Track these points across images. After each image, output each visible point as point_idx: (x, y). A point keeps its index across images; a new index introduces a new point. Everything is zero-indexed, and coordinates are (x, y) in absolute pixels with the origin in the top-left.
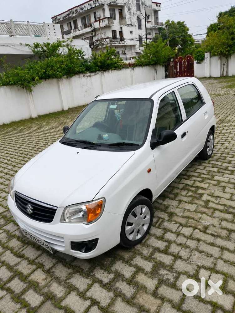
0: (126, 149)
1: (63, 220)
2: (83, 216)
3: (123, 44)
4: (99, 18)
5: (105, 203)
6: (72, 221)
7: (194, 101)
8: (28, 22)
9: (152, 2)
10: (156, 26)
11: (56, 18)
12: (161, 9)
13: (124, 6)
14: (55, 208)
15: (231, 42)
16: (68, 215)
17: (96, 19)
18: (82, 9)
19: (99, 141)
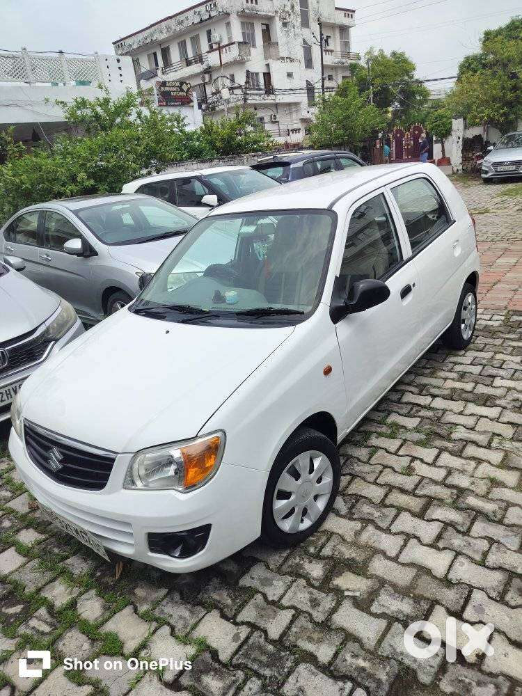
0: (274, 323)
1: (130, 482)
2: (176, 473)
3: (272, 101)
4: (218, 43)
5: (225, 443)
6: (151, 485)
7: (430, 216)
8: (61, 52)
9: (337, 9)
10: (344, 60)
11: (122, 42)
12: (356, 23)
13: (273, 17)
14: (113, 456)
15: (510, 96)
16: (142, 472)
17: (211, 47)
18: (181, 23)
19: (216, 305)
